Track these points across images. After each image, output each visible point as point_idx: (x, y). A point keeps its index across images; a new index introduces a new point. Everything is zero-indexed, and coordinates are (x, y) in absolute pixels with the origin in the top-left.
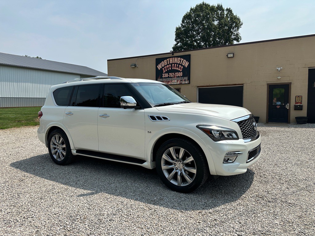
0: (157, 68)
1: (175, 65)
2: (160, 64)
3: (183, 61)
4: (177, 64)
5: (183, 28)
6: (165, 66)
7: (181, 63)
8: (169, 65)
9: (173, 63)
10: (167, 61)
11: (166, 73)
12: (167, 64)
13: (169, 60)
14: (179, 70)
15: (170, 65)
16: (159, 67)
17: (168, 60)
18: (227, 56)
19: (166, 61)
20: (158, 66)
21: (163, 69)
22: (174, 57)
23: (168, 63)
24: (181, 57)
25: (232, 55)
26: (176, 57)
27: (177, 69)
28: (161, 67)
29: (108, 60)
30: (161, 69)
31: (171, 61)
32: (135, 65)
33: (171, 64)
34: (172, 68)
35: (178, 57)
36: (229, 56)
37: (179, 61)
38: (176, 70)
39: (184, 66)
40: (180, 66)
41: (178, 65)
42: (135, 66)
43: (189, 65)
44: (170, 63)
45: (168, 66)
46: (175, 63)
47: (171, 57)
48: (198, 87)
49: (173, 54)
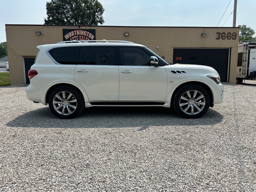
0: (64, 38)
1: (82, 37)
2: (68, 34)
4: (84, 36)
5: (54, 4)
6: (72, 37)
7: (87, 36)
8: (76, 36)
9: (80, 35)
10: (74, 32)
12: (74, 35)
13: (76, 32)
15: (77, 36)
17: (75, 31)
18: (124, 34)
19: (73, 32)
20: (65, 36)
21: (71, 39)
22: (81, 30)
23: (76, 35)
24: (87, 30)
25: (127, 35)
26: (83, 30)
28: (68, 37)
29: (6, 25)
30: (69, 39)
31: (78, 32)
32: (40, 32)
33: (79, 36)
35: (85, 30)
37: (86, 34)
39: (90, 39)
41: (84, 37)
42: (41, 34)
44: (77, 34)
45: (75, 37)
46: (82, 35)
47: (78, 30)
49: (79, 27)
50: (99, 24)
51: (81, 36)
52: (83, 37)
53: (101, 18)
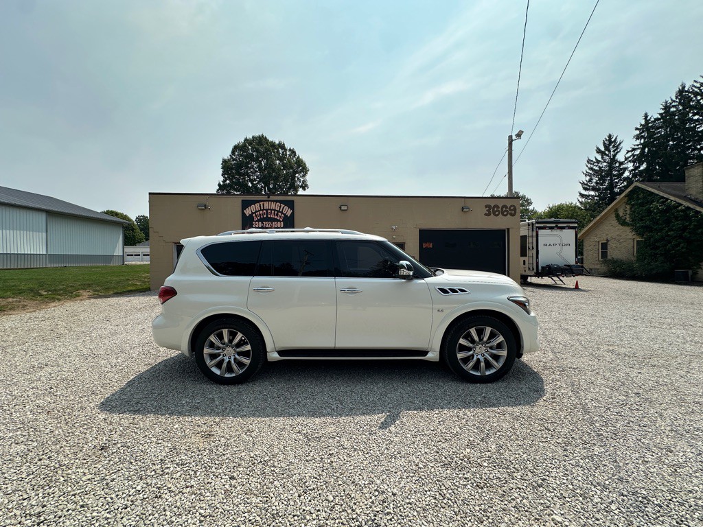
0: (243, 214)
1: (273, 212)
2: (249, 208)
4: (275, 210)
5: (233, 161)
6: (256, 212)
7: (281, 211)
8: (263, 210)
9: (268, 209)
11: (258, 221)
12: (259, 209)
13: (263, 204)
14: (278, 218)
15: (265, 211)
16: (248, 212)
17: (261, 203)
18: (341, 208)
19: (259, 205)
20: (245, 211)
21: (254, 215)
22: (271, 201)
23: (262, 208)
24: (281, 202)
25: (345, 208)
26: (274, 201)
27: (276, 217)
28: (250, 213)
29: (150, 194)
30: (251, 216)
31: (266, 205)
32: (205, 205)
33: (267, 210)
34: (267, 215)
35: (277, 201)
36: (343, 208)
37: (279, 207)
38: (274, 218)
39: (285, 214)
40: (280, 214)
41: (276, 212)
42: (205, 208)
44: (265, 208)
45: (261, 212)
46: (273, 209)
47: (266, 201)
49: (269, 198)
50: (301, 192)
51: (271, 210)
53: (304, 181)
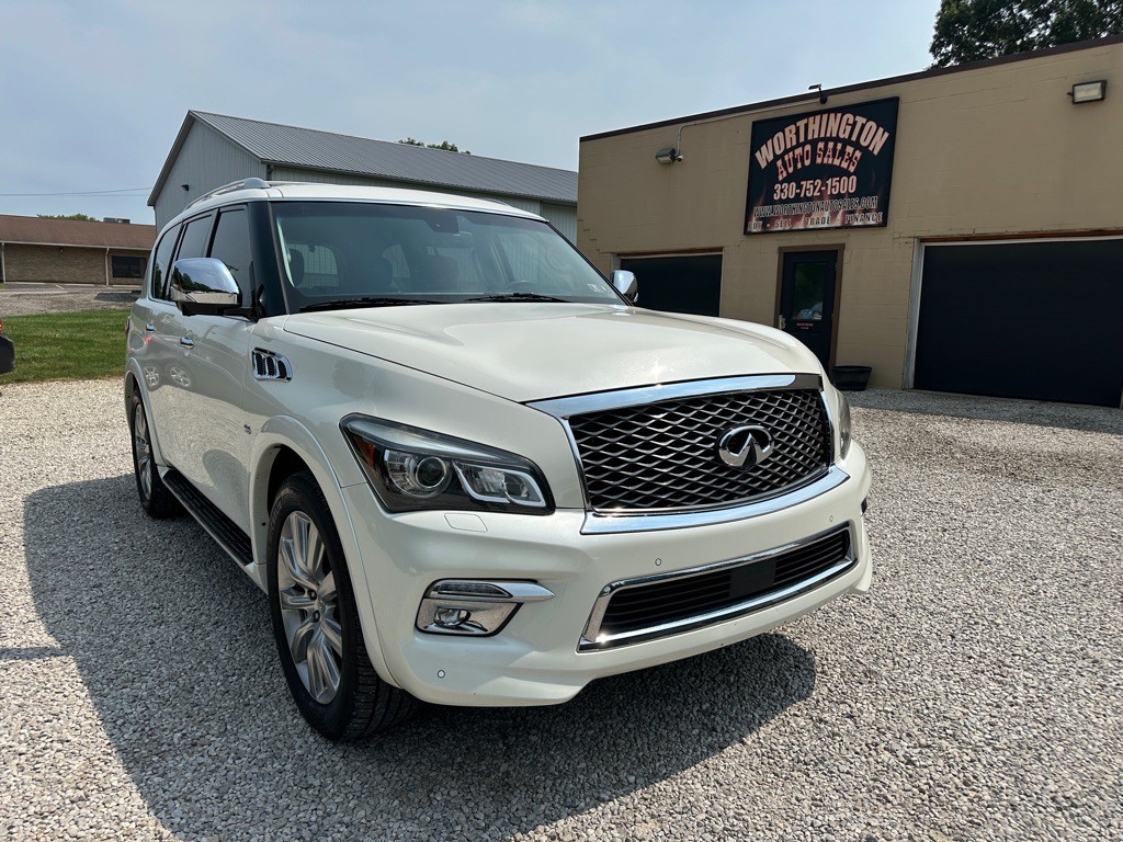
0: (753, 162)
1: (831, 145)
2: (769, 142)
3: (863, 126)
4: (837, 140)
6: (786, 151)
7: (854, 138)
8: (803, 145)
9: (820, 139)
10: (798, 129)
11: (788, 180)
12: (794, 143)
13: (806, 126)
14: (845, 165)
15: (808, 147)
16: (764, 156)
17: (801, 124)
18: (1072, 94)
19: (794, 131)
20: (758, 154)
21: (779, 163)
22: (829, 111)
23: (802, 140)
24: (856, 110)
25: (1094, 92)
26: (835, 110)
27: (837, 162)
28: (771, 158)
29: (582, 139)
30: (772, 165)
31: (815, 127)
32: (673, 151)
33: (814, 143)
34: (813, 160)
35: (844, 110)
36: (1081, 94)
37: (849, 128)
38: (832, 165)
39: (865, 150)
40: (849, 149)
41: (839, 146)
42: (673, 158)
43: (890, 146)
44: (810, 138)
45: (798, 151)
46: (831, 139)
47: (814, 114)
48: (923, 240)
49: (824, 101)
51: (826, 140)
52: (835, 146)
